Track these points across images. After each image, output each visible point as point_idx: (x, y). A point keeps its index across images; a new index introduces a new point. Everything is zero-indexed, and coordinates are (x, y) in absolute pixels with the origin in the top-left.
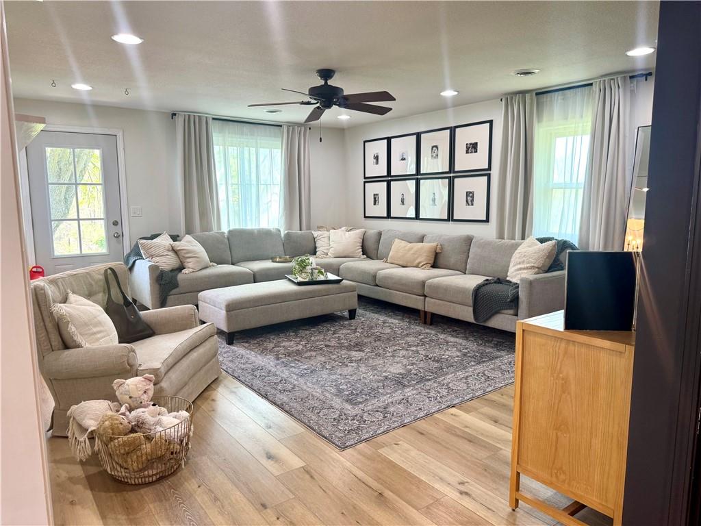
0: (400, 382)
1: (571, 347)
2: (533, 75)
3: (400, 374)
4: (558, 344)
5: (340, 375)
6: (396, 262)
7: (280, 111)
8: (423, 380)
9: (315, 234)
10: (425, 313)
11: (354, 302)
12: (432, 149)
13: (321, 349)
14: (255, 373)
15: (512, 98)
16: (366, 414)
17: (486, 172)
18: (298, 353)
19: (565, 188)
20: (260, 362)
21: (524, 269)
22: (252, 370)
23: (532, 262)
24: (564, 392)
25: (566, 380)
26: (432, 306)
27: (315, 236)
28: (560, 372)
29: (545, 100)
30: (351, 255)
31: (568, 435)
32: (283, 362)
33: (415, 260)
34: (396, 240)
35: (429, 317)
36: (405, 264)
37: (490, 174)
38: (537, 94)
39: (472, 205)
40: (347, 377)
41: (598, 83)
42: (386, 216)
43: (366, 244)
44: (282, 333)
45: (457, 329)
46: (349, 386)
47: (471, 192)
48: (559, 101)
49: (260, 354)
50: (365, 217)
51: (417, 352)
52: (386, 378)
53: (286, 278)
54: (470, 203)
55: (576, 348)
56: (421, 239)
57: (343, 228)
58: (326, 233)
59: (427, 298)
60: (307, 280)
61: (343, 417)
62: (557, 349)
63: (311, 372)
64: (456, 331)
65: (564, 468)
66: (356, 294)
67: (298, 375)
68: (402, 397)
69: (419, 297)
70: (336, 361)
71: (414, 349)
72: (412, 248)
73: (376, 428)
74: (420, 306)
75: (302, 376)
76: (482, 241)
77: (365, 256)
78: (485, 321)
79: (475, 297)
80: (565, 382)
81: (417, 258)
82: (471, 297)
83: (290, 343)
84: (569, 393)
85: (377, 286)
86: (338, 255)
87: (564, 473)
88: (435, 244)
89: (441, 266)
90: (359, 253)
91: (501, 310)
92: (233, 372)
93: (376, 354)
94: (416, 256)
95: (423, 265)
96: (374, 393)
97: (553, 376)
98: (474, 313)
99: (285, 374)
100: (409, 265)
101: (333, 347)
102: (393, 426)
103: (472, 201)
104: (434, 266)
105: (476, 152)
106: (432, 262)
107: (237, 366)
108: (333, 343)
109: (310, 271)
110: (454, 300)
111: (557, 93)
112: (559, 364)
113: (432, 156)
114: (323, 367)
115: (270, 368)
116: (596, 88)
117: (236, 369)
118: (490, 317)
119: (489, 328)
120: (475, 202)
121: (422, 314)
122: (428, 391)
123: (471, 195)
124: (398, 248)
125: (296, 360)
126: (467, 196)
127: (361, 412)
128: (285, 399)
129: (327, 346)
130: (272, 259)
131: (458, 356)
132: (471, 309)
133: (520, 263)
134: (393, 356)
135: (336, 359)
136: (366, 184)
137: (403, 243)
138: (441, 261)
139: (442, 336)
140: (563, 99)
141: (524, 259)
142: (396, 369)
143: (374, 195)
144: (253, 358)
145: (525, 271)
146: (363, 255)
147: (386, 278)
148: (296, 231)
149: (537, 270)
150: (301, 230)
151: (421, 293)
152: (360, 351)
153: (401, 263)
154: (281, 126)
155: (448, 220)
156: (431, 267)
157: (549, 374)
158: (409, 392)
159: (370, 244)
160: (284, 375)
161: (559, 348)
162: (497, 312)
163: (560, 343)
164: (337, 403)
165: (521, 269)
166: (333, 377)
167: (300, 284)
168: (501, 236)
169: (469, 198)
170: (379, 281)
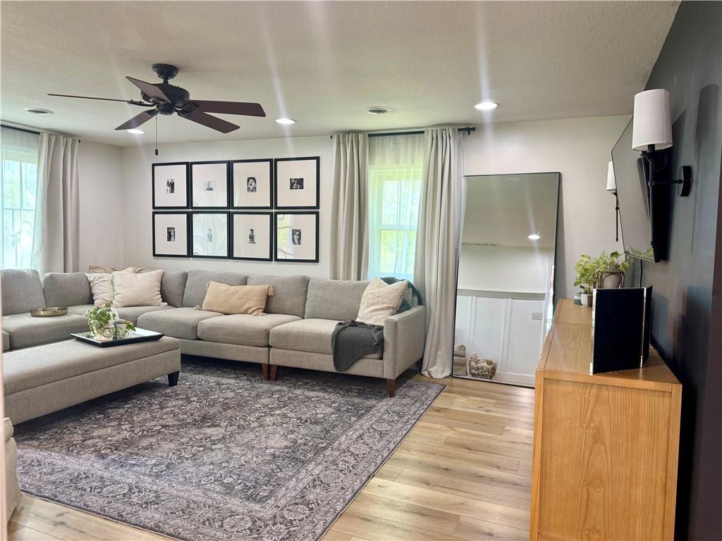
0: (295, 457)
1: (604, 392)
2: (386, 114)
3: (286, 447)
4: (588, 390)
5: (212, 463)
6: (215, 309)
7: (51, 112)
8: (318, 451)
9: (91, 277)
10: (269, 366)
11: (176, 364)
12: (248, 181)
13: (159, 432)
14: (80, 485)
15: (344, 137)
16: (285, 512)
17: (314, 210)
18: (128, 443)
19: (398, 230)
20: (78, 467)
21: (380, 310)
22: (71, 480)
23: (386, 303)
24: (596, 442)
25: (598, 429)
26: (278, 358)
27: (90, 279)
28: (591, 420)
29: (376, 142)
30: (147, 303)
31: (602, 489)
32: (114, 460)
33: (241, 306)
34: (212, 283)
35: (274, 371)
36: (228, 312)
37: (318, 212)
38: (370, 135)
39: (299, 244)
40: (223, 465)
41: (430, 132)
42: (186, 254)
43: (164, 288)
44: (83, 417)
45: (308, 381)
46: (235, 477)
47: (298, 231)
48: (391, 145)
49: (68, 454)
50: (155, 255)
51: (285, 416)
52: (274, 455)
53: (73, 337)
54: (296, 241)
55: (611, 393)
56: (245, 281)
57: (130, 269)
58: (107, 276)
59: (271, 349)
60: (111, 339)
61: (259, 523)
62: (587, 396)
63: (168, 467)
64: (308, 383)
65: (598, 527)
66: (179, 352)
67: (150, 475)
68: (311, 478)
69: (260, 349)
70: (192, 446)
71: (278, 412)
72: (237, 292)
73: (311, 527)
74: (262, 359)
75: (158, 476)
76: (321, 282)
77: (166, 304)
78: (347, 369)
79: (336, 342)
80: (598, 431)
81: (245, 303)
82: (330, 344)
83: (106, 431)
84: (603, 443)
85: (199, 339)
86: (128, 304)
87: (598, 532)
88: (266, 286)
89: (274, 311)
90: (159, 299)
91: (365, 354)
92: (39, 490)
93: (239, 427)
94: (244, 300)
95: (253, 311)
96: (274, 482)
97: (583, 427)
98: (334, 361)
99: (131, 479)
100: (234, 311)
101: (172, 426)
102: (329, 519)
103: (299, 239)
104: (267, 310)
105: (302, 188)
106: (263, 307)
107: (40, 480)
108: (170, 421)
109: (113, 326)
110: (307, 348)
111: (388, 137)
112: (589, 412)
113: (249, 189)
114: (180, 457)
115: (100, 473)
116: (428, 137)
117: (41, 484)
118: (353, 364)
119: (350, 375)
120: (302, 241)
121: (265, 369)
122: (334, 463)
123: (297, 233)
124: (215, 291)
125: (132, 453)
126: (293, 234)
127: (275, 511)
128: (157, 516)
129: (164, 426)
130: (31, 311)
131: (333, 413)
132: (331, 357)
133: (374, 304)
134: (261, 426)
135: (191, 443)
136: (156, 215)
137: (224, 287)
138: (273, 305)
139: (298, 392)
140: (394, 144)
141: (378, 299)
142: (277, 442)
143: (168, 228)
144: (61, 463)
145: (382, 312)
146: (163, 301)
147: (213, 329)
148: (58, 272)
149: (392, 310)
150: (65, 272)
151: (264, 343)
152: (215, 426)
153: (222, 309)
154: (39, 133)
155: (270, 260)
156: (264, 312)
157: (578, 426)
158: (315, 469)
159: (173, 288)
160: (129, 481)
161: (589, 395)
162: (360, 358)
163: (590, 389)
164: (235, 503)
165: (376, 310)
166: (205, 469)
167: (105, 345)
168: (335, 277)
169: (295, 236)
170: (203, 332)
